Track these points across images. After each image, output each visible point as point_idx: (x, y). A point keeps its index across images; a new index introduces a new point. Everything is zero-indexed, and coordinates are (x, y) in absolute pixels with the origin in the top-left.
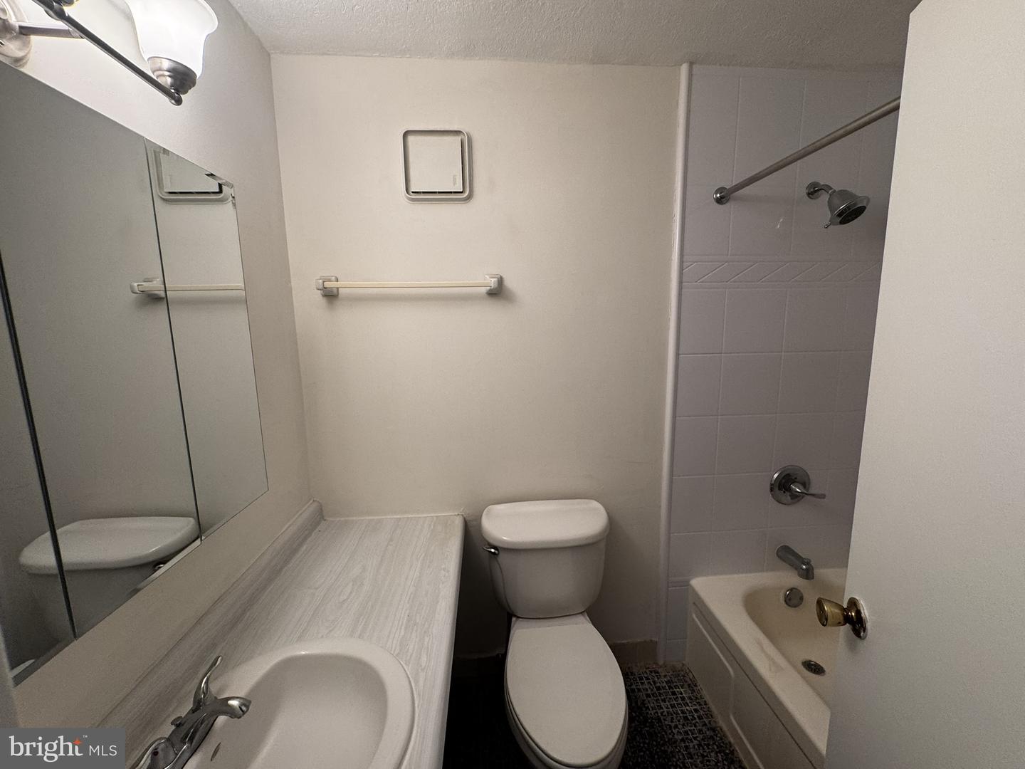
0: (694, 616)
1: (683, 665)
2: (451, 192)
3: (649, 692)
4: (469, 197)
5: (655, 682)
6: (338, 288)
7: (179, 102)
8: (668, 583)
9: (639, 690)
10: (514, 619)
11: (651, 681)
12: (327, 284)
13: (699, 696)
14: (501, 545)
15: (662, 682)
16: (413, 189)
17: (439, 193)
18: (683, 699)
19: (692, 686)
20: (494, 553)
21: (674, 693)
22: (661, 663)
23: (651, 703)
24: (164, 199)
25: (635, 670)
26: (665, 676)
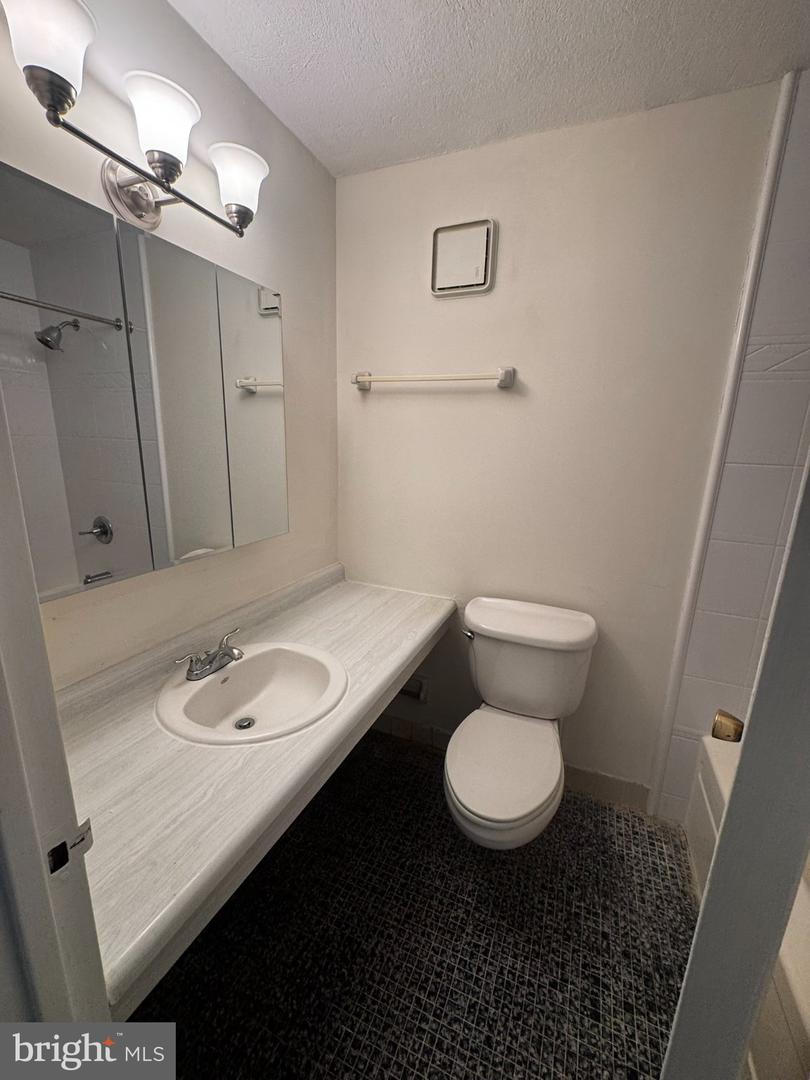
0: (700, 777)
1: (679, 826)
2: (472, 285)
3: (623, 831)
4: (490, 289)
5: (633, 827)
6: (370, 382)
7: (241, 235)
8: (672, 730)
9: (611, 825)
10: (483, 705)
11: (630, 824)
12: (360, 379)
13: (683, 859)
14: (478, 631)
15: (644, 830)
16: (438, 285)
17: (462, 287)
18: (661, 853)
19: (680, 848)
20: (469, 637)
21: (652, 844)
22: (651, 813)
23: (620, 841)
24: (262, 315)
25: (616, 808)
26: (649, 827)
